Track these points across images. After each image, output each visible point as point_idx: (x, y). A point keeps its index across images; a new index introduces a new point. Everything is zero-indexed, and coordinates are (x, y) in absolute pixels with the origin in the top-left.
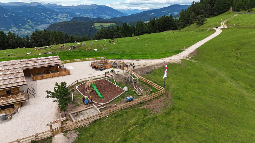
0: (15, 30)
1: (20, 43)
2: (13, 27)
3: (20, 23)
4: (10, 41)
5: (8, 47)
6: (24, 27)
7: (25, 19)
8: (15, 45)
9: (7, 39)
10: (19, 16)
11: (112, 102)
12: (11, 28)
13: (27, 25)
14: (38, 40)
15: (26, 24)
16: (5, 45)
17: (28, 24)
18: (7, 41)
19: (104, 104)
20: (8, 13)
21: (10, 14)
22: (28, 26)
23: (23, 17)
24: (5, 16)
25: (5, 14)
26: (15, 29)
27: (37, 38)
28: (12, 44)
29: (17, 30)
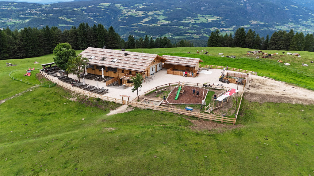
0: (291, 27)
1: (256, 43)
2: (291, 22)
3: (301, 18)
4: (247, 39)
5: (243, 45)
6: (305, 23)
7: (309, 12)
8: (250, 44)
9: (245, 37)
10: (303, 9)
11: (177, 106)
12: (287, 24)
13: (308, 21)
14: (277, 41)
15: (309, 19)
16: (240, 43)
17: (311, 19)
18: (244, 39)
19: (169, 103)
20: (291, 5)
21: (293, 6)
22: (310, 22)
23: (308, 10)
24: (286, 9)
25: (287, 6)
26: (291, 25)
27: (276, 40)
28: (248, 42)
29: (294, 26)
